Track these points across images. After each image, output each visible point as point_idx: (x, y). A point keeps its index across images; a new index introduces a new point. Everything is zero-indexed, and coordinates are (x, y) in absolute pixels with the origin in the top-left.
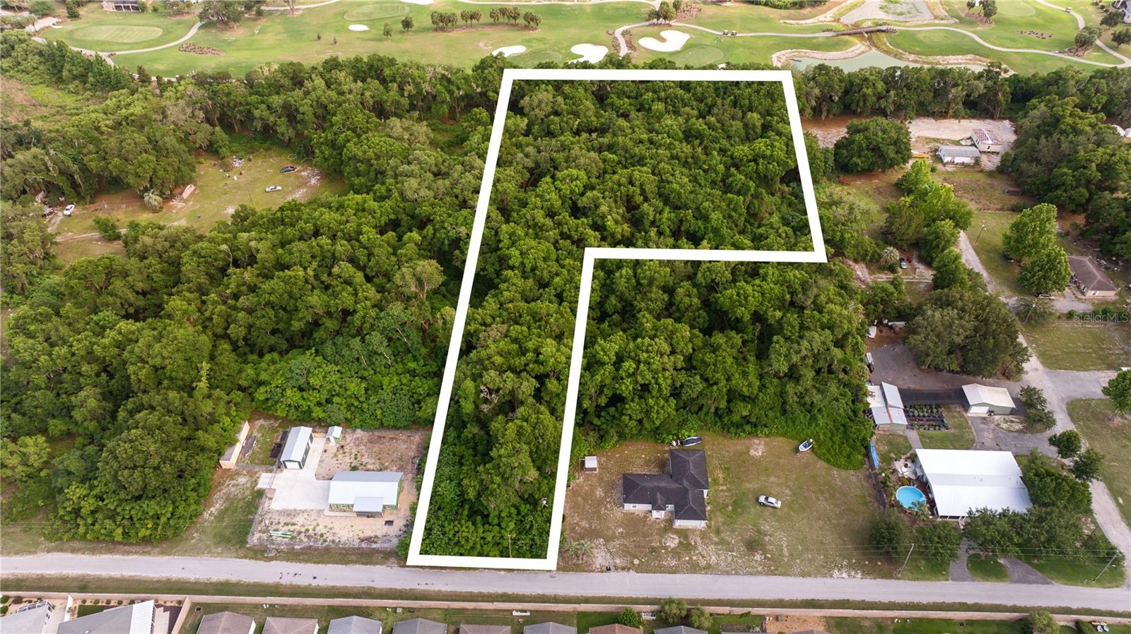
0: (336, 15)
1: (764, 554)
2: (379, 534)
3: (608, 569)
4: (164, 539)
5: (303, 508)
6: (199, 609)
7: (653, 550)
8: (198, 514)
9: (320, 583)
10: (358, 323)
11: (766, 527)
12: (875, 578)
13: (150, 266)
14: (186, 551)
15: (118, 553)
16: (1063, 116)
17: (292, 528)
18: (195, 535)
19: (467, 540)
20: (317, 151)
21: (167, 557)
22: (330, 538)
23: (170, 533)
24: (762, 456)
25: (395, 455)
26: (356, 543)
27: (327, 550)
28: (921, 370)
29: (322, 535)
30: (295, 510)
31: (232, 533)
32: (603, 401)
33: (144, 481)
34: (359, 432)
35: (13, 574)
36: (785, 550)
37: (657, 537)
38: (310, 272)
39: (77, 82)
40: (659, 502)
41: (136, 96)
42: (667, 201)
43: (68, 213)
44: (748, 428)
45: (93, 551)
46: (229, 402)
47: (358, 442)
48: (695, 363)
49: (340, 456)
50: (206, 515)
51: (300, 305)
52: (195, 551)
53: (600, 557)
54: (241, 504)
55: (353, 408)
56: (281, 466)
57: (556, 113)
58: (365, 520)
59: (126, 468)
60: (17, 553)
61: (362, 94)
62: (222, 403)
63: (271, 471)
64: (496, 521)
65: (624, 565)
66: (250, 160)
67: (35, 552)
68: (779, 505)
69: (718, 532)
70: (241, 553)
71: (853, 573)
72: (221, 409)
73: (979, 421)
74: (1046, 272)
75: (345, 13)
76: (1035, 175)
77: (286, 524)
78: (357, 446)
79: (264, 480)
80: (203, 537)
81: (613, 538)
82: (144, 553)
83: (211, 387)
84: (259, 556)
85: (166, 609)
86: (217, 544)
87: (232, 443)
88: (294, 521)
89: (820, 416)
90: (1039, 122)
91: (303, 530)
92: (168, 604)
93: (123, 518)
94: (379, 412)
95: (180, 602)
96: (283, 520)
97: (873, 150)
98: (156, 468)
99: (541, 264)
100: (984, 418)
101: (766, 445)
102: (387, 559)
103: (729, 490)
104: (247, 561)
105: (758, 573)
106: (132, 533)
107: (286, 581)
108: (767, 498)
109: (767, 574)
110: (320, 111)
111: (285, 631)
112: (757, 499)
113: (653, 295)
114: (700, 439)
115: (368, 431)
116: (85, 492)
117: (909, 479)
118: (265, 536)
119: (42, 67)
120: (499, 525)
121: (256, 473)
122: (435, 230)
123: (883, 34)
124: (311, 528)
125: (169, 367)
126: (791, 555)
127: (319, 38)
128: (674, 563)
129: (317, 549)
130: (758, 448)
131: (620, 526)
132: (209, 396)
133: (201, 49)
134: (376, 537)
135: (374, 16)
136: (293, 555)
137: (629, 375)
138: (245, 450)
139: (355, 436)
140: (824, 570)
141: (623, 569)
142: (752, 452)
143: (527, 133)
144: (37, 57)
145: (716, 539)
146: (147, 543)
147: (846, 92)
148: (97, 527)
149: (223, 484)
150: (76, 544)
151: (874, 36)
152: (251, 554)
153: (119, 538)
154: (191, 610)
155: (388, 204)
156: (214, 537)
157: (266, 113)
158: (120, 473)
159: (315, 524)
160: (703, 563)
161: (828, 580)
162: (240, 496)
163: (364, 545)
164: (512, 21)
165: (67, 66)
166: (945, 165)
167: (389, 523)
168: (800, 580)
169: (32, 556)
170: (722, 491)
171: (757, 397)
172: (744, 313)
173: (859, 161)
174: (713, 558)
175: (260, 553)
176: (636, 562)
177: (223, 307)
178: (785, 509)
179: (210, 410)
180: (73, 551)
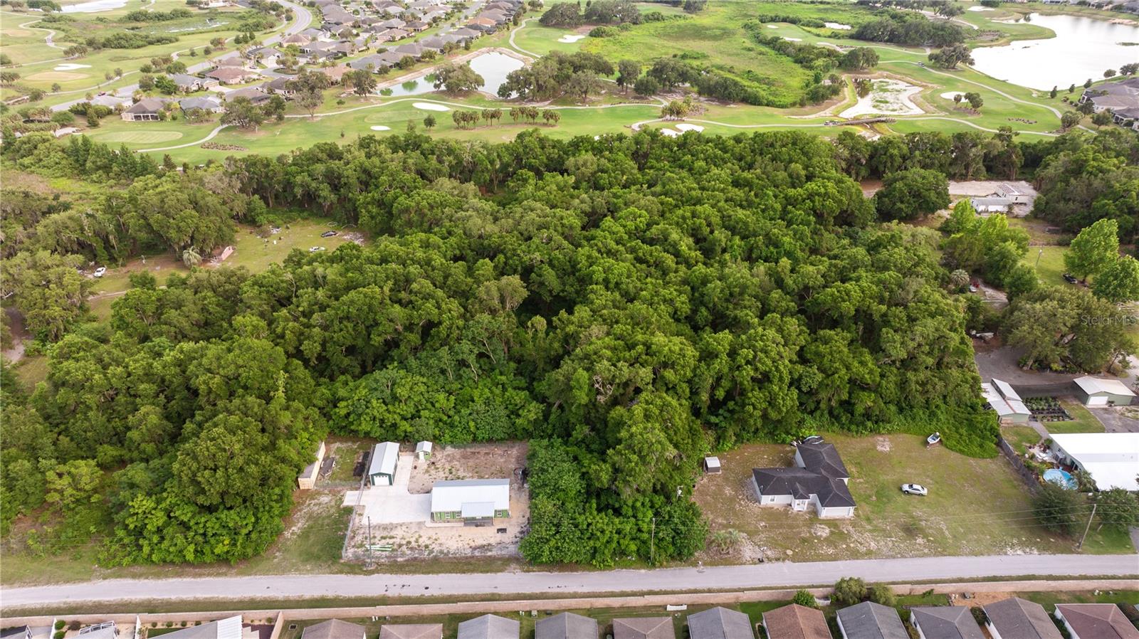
0: (357, 119)
1: (925, 536)
2: (493, 541)
3: (761, 561)
4: (244, 558)
5: (400, 521)
6: (293, 627)
7: (804, 540)
8: (279, 533)
9: (434, 592)
10: (444, 333)
11: (917, 513)
12: (1054, 554)
13: (205, 298)
14: (269, 570)
15: (188, 575)
16: (1086, 161)
17: (391, 541)
18: (277, 554)
19: (603, 532)
20: (363, 210)
21: (247, 578)
22: (437, 548)
23: (250, 551)
24: (891, 451)
25: (494, 468)
26: (468, 552)
27: (436, 560)
28: (1024, 371)
29: (427, 547)
30: (391, 524)
31: (322, 550)
32: (720, 394)
33: (227, 483)
34: (449, 450)
35: (65, 603)
36: (947, 532)
37: (805, 529)
38: (386, 289)
39: (101, 172)
40: (801, 491)
41: (164, 179)
42: (733, 231)
43: (99, 274)
44: (869, 424)
45: (158, 576)
46: (306, 419)
47: (451, 459)
48: (809, 356)
49: (433, 472)
50: (287, 534)
51: (380, 318)
52: (281, 570)
53: (748, 551)
54: (326, 521)
55: (441, 424)
56: (369, 482)
57: (603, 171)
58: (473, 529)
59: (206, 468)
60: (67, 581)
61: (405, 162)
62: (300, 416)
63: (357, 489)
64: (630, 513)
65: (777, 556)
66: (288, 228)
67: (89, 580)
68: (925, 492)
69: (868, 519)
70: (334, 568)
71: (1028, 550)
72: (299, 424)
73: (1102, 412)
74: (1122, 280)
75: (365, 117)
76: (1073, 212)
77: (383, 538)
78: (450, 462)
79: (350, 498)
80: (288, 556)
81: (756, 532)
82: (218, 575)
83: (289, 399)
84: (357, 570)
85: (254, 628)
86: (306, 561)
87: (311, 461)
88: (392, 534)
89: (939, 412)
90: (1062, 170)
91: (404, 542)
92: (256, 623)
93: (196, 533)
94: (472, 424)
95: (270, 620)
96: (379, 534)
97: (914, 196)
98: (241, 469)
99: (624, 280)
100: (1105, 409)
101: (891, 441)
102: (508, 565)
103: (867, 482)
104: (343, 576)
105: (925, 555)
106: (207, 549)
107: (393, 593)
108: (911, 486)
109: (935, 555)
110: (364, 177)
111: (408, 636)
112: (901, 489)
113: (746, 302)
114: (821, 438)
115: (459, 447)
116: (153, 505)
117: (1052, 464)
118: (360, 551)
119: (64, 162)
120: (634, 516)
121: (339, 492)
122: (506, 258)
123: (883, 125)
124: (413, 540)
125: (244, 375)
126: (955, 537)
127: (343, 135)
128: (831, 551)
129: (424, 560)
130: (884, 445)
131: (762, 520)
132: (287, 408)
133: (224, 146)
134: (489, 545)
135: (393, 120)
136: (395, 567)
137: (748, 362)
138: (323, 471)
139: (445, 453)
140: (997, 547)
141: (777, 560)
142: (879, 448)
143: (576, 187)
144: (60, 153)
145: (869, 527)
146: (223, 562)
147: (871, 157)
148: (166, 544)
149: (303, 504)
150: (137, 569)
151: (875, 126)
152: (346, 569)
153: (190, 556)
154: (284, 628)
155: (453, 240)
156: (300, 555)
157: (308, 179)
158: (199, 474)
159: (417, 536)
160: (863, 549)
161: (1003, 557)
162: (324, 514)
163: (477, 553)
164: (531, 120)
165: (91, 158)
166: (980, 213)
167: (503, 530)
168: (973, 559)
169: (85, 584)
170: (860, 483)
171: (879, 385)
172: (848, 308)
173: (903, 206)
174: (872, 544)
175: (358, 567)
176: (789, 552)
177: (296, 324)
178: (933, 496)
179: (288, 422)
180: (134, 576)
